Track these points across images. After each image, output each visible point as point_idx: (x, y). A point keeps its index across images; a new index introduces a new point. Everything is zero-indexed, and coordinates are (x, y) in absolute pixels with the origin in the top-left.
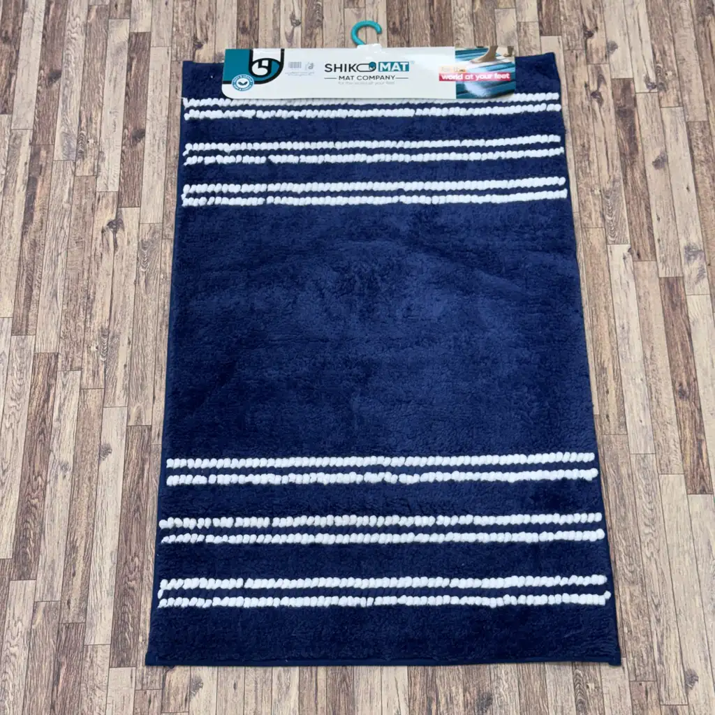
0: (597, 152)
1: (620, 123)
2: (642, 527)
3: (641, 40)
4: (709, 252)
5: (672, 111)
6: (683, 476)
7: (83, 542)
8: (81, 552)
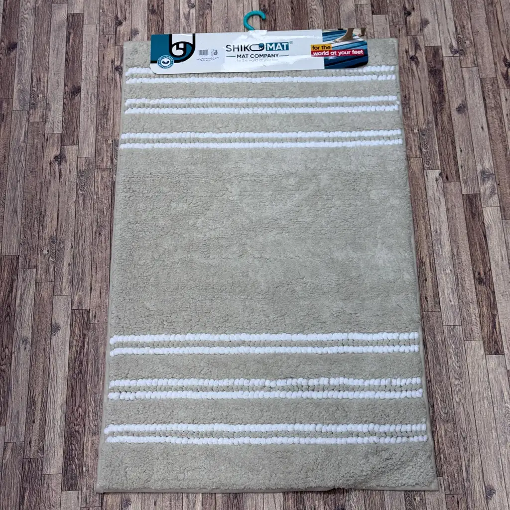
0: (415, 101)
1: (432, 79)
2: (453, 380)
3: (446, 18)
4: (498, 175)
5: (470, 71)
6: (482, 341)
7: (40, 397)
8: (39, 405)
